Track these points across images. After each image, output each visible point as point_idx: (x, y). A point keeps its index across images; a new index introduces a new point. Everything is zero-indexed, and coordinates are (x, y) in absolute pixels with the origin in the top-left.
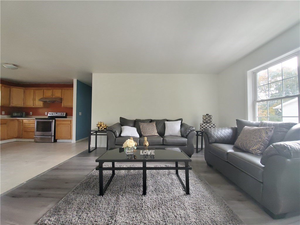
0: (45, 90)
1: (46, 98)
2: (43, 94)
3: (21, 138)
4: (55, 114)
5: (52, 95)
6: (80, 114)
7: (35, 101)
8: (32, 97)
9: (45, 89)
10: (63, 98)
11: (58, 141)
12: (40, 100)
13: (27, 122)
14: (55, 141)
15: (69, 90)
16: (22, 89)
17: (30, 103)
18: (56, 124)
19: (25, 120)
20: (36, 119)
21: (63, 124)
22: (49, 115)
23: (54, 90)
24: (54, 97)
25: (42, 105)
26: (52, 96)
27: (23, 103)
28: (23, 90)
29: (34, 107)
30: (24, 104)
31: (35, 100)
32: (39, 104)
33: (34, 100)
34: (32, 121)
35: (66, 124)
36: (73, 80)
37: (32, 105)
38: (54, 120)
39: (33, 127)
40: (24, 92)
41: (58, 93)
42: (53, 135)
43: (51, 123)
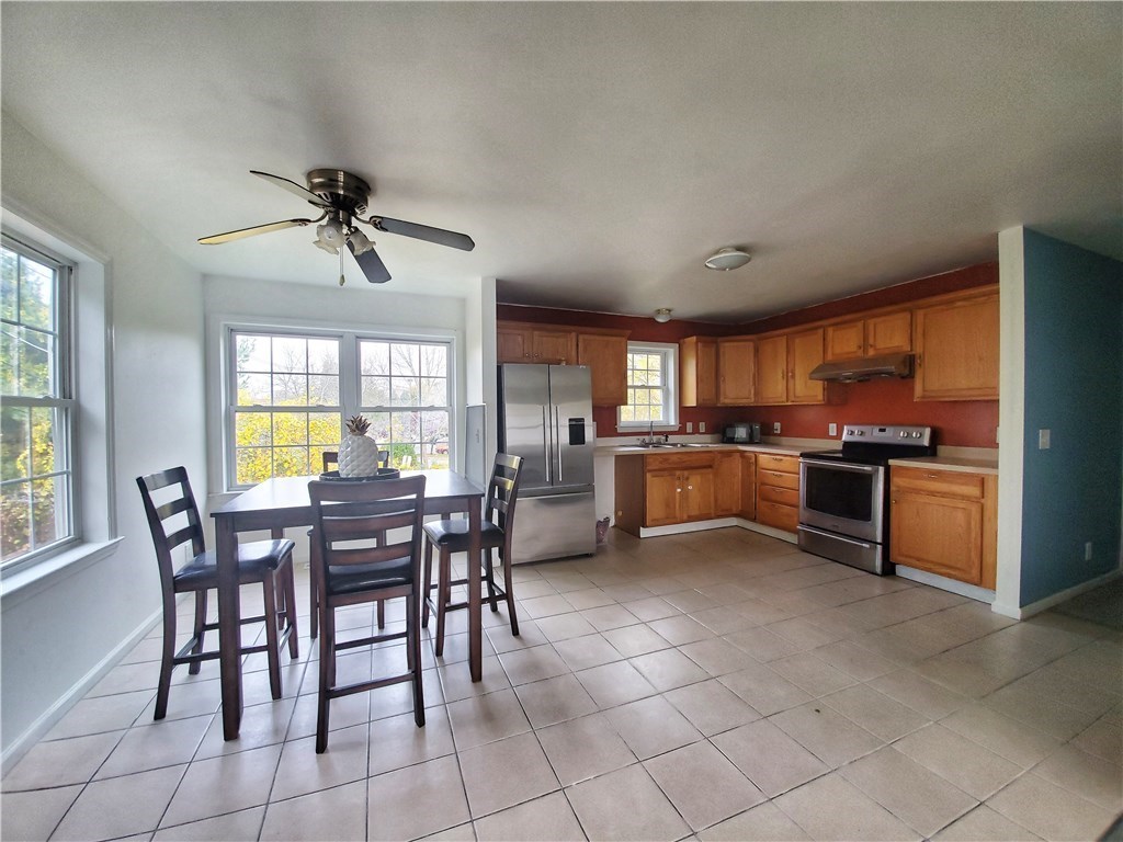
0: (830, 331)
1: (834, 365)
2: (821, 348)
3: (754, 520)
4: (873, 435)
5: (865, 346)
6: (1044, 439)
7: (791, 381)
8: (782, 365)
9: (830, 326)
10: (918, 350)
11: (901, 571)
12: (814, 375)
13: (773, 465)
14: (889, 570)
15: (959, 304)
16: (747, 344)
17: (775, 392)
18: (893, 488)
19: (766, 456)
20: (802, 455)
21: (932, 493)
22: (845, 437)
23: (871, 322)
24: (871, 352)
25: (820, 397)
26: (860, 353)
27: (753, 392)
28: (751, 345)
29: (789, 404)
30: (756, 394)
31: (793, 377)
32: (808, 390)
33: (789, 375)
34: (787, 464)
35: (953, 496)
36: (995, 238)
37: (784, 398)
38: (881, 469)
39: (794, 486)
40: (757, 351)
41: (890, 335)
42: (879, 540)
43: (867, 480)
